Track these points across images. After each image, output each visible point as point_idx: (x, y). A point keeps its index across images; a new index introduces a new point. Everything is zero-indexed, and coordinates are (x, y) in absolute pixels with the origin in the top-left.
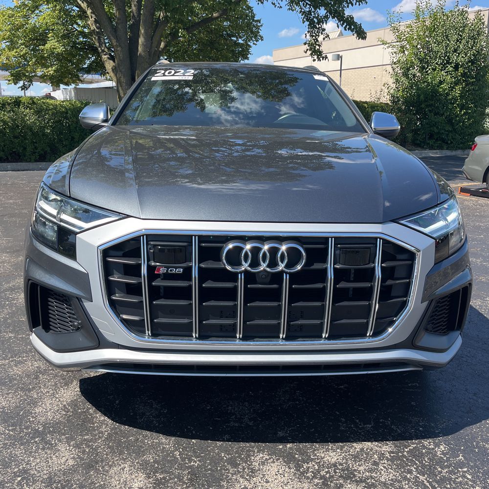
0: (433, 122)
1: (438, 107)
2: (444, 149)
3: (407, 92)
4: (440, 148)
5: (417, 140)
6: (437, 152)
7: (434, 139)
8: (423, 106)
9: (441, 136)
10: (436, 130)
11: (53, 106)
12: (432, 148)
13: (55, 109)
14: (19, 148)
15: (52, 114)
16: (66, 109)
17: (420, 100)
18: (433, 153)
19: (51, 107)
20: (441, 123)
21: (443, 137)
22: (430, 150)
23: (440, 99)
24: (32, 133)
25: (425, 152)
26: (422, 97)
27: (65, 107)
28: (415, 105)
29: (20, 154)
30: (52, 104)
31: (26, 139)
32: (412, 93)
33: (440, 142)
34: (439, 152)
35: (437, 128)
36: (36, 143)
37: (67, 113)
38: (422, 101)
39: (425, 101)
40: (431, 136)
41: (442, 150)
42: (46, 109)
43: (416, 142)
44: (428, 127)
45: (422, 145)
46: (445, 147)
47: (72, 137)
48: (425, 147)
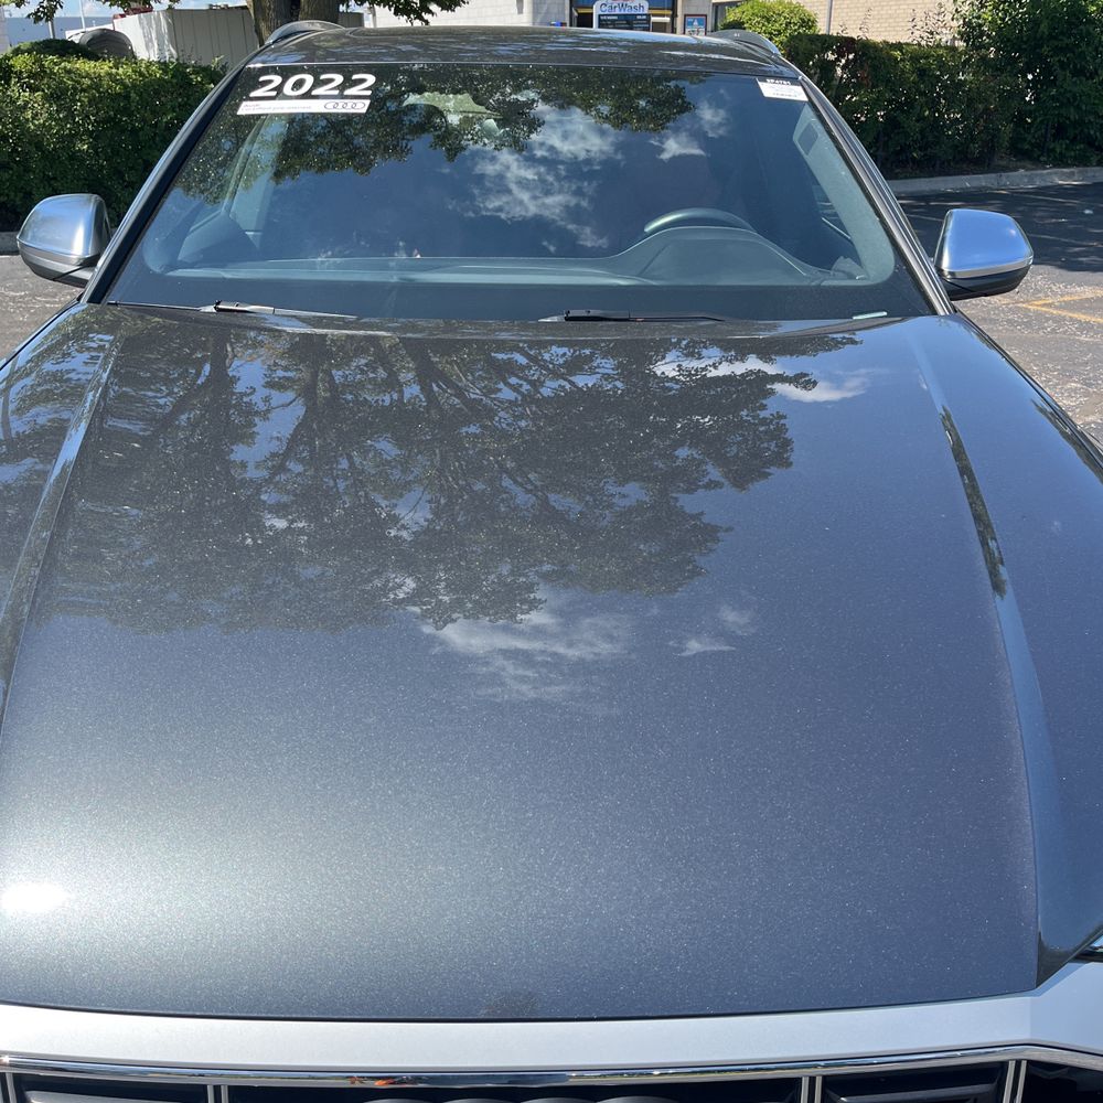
0: (1068, 95)
1: (1082, 56)
2: (1092, 166)
3: (1005, 12)
4: (1082, 161)
5: (1025, 140)
6: (1073, 173)
7: (1067, 138)
8: (1045, 50)
9: (1086, 130)
10: (1073, 115)
11: (91, 79)
12: (1060, 162)
13: (97, 86)
14: (12, 194)
15: (89, 102)
16: (125, 86)
17: (1038, 36)
18: (1062, 176)
19: (87, 82)
20: (1089, 96)
21: (1092, 132)
22: (1054, 166)
23: (1089, 33)
24: (43, 152)
25: (1042, 175)
26: (1044, 28)
27: (121, 82)
28: (1024, 46)
29: (19, 210)
30: (88, 75)
31: (27, 170)
32: (1017, 15)
33: (1082, 146)
34: (1079, 172)
35: (1078, 108)
36: (55, 178)
37: (127, 97)
38: (1041, 37)
39: (1051, 37)
40: (1060, 132)
41: (1086, 165)
42: (74, 88)
43: (1019, 146)
44: (1055, 108)
45: (1037, 152)
46: (1094, 159)
47: (144, 161)
48: (1042, 159)
